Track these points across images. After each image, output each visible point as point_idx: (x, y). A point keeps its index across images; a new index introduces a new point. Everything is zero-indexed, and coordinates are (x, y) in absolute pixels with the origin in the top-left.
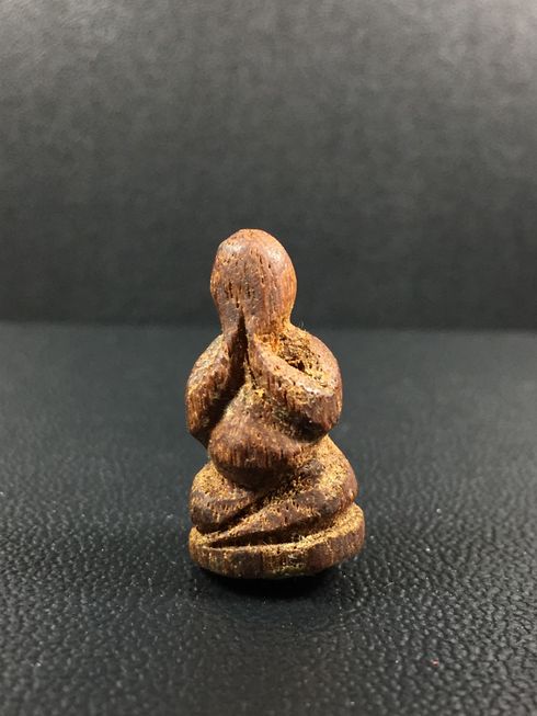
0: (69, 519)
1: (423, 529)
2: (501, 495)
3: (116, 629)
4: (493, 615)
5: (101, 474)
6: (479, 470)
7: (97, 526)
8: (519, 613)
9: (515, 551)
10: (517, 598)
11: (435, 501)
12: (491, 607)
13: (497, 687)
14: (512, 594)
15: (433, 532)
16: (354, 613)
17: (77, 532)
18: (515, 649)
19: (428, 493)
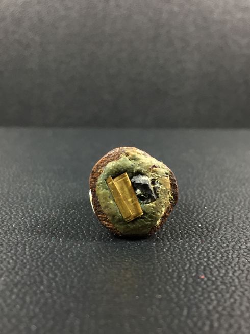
0: (23, 212)
1: (198, 216)
2: (237, 200)
3: (42, 262)
4: (232, 255)
5: (40, 192)
6: (226, 189)
7: (37, 215)
8: (245, 254)
9: (243, 226)
10: (244, 247)
11: (204, 203)
12: (231, 252)
13: (233, 288)
14: (242, 245)
15: (202, 217)
16: (162, 254)
17: (26, 219)
18: (243, 271)
19: (201, 200)
